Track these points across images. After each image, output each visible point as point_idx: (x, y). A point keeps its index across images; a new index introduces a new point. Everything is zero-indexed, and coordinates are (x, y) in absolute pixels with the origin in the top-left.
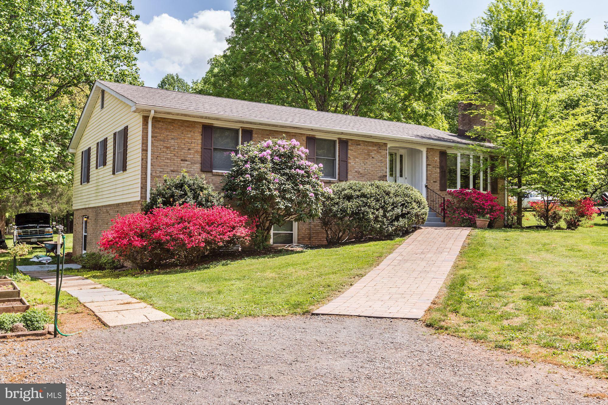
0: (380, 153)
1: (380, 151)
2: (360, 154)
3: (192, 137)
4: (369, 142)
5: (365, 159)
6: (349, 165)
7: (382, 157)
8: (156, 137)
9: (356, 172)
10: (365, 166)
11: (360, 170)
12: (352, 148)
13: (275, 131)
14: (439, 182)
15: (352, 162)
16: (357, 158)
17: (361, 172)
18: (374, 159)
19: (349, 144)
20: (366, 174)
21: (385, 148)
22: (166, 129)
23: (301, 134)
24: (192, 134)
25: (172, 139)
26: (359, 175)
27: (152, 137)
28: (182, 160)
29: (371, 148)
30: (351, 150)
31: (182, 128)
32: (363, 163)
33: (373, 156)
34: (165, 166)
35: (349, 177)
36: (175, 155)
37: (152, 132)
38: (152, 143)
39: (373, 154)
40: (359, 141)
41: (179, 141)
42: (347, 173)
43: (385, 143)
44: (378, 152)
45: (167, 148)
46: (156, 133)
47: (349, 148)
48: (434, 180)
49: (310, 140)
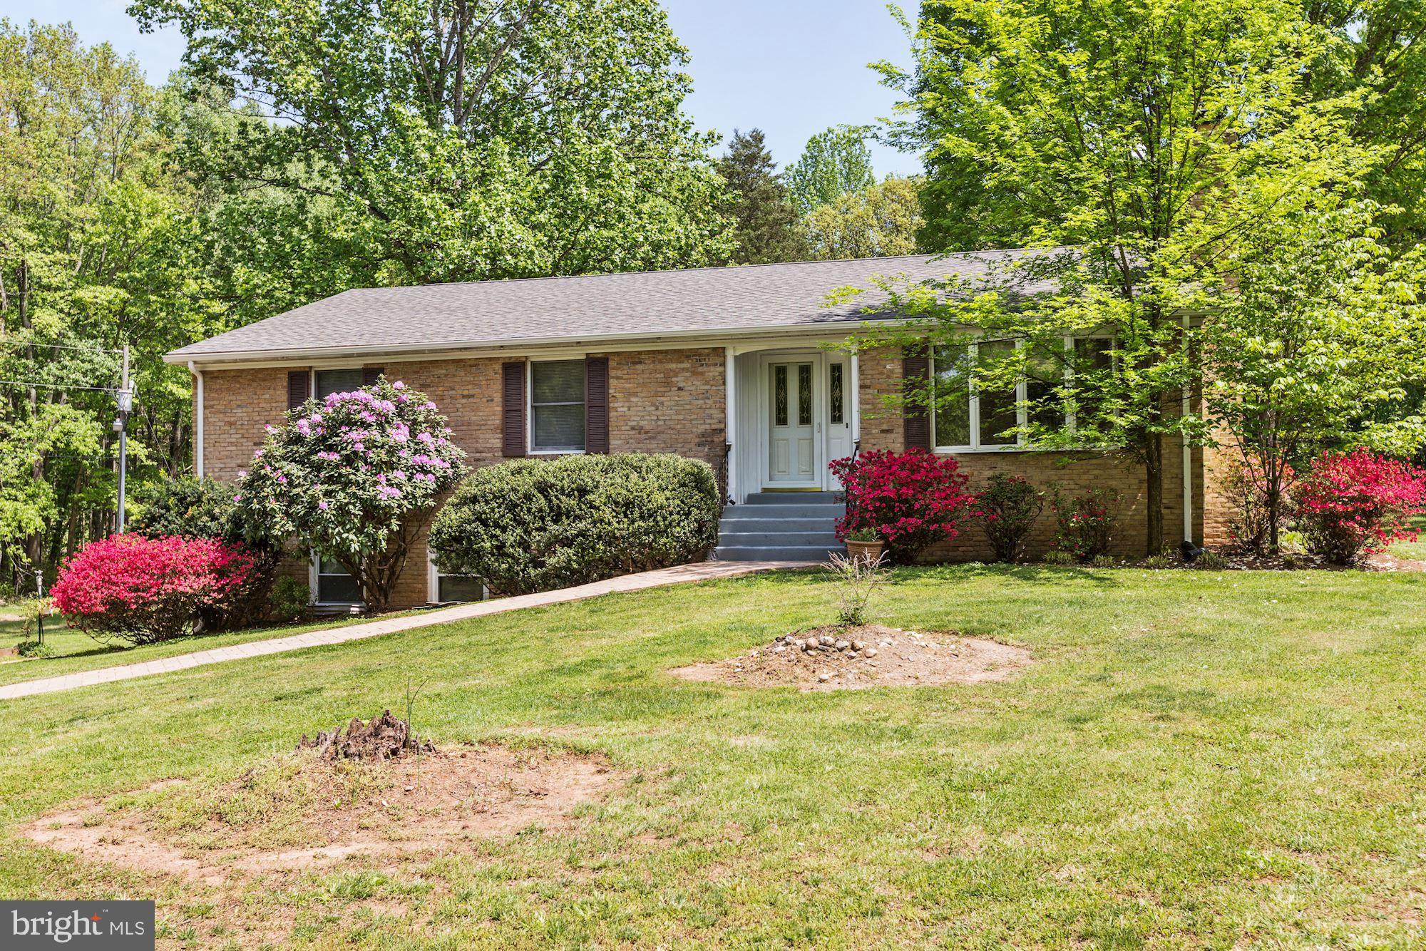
0: (702, 374)
1: (700, 369)
2: (643, 385)
3: (272, 399)
4: (666, 352)
5: (656, 394)
6: (612, 414)
7: (707, 383)
8: (212, 407)
9: (633, 428)
10: (659, 413)
11: (642, 423)
12: (619, 373)
13: (431, 362)
14: (901, 430)
15: (619, 407)
16: (635, 394)
17: (648, 428)
18: (682, 393)
19: (612, 364)
20: (659, 433)
21: (720, 360)
22: (228, 390)
23: (490, 359)
24: (272, 392)
25: (239, 406)
26: (643, 436)
27: (205, 407)
28: (255, 444)
29: (673, 366)
30: (618, 378)
31: (255, 384)
32: (653, 405)
33: (681, 385)
34: (227, 457)
35: (614, 442)
36: (243, 437)
37: (205, 399)
38: (205, 418)
39: (679, 380)
40: (639, 353)
41: (250, 410)
42: (607, 434)
43: (714, 349)
44: (695, 373)
45: (231, 424)
46: (213, 399)
47: (612, 373)
48: (885, 427)
49: (513, 370)
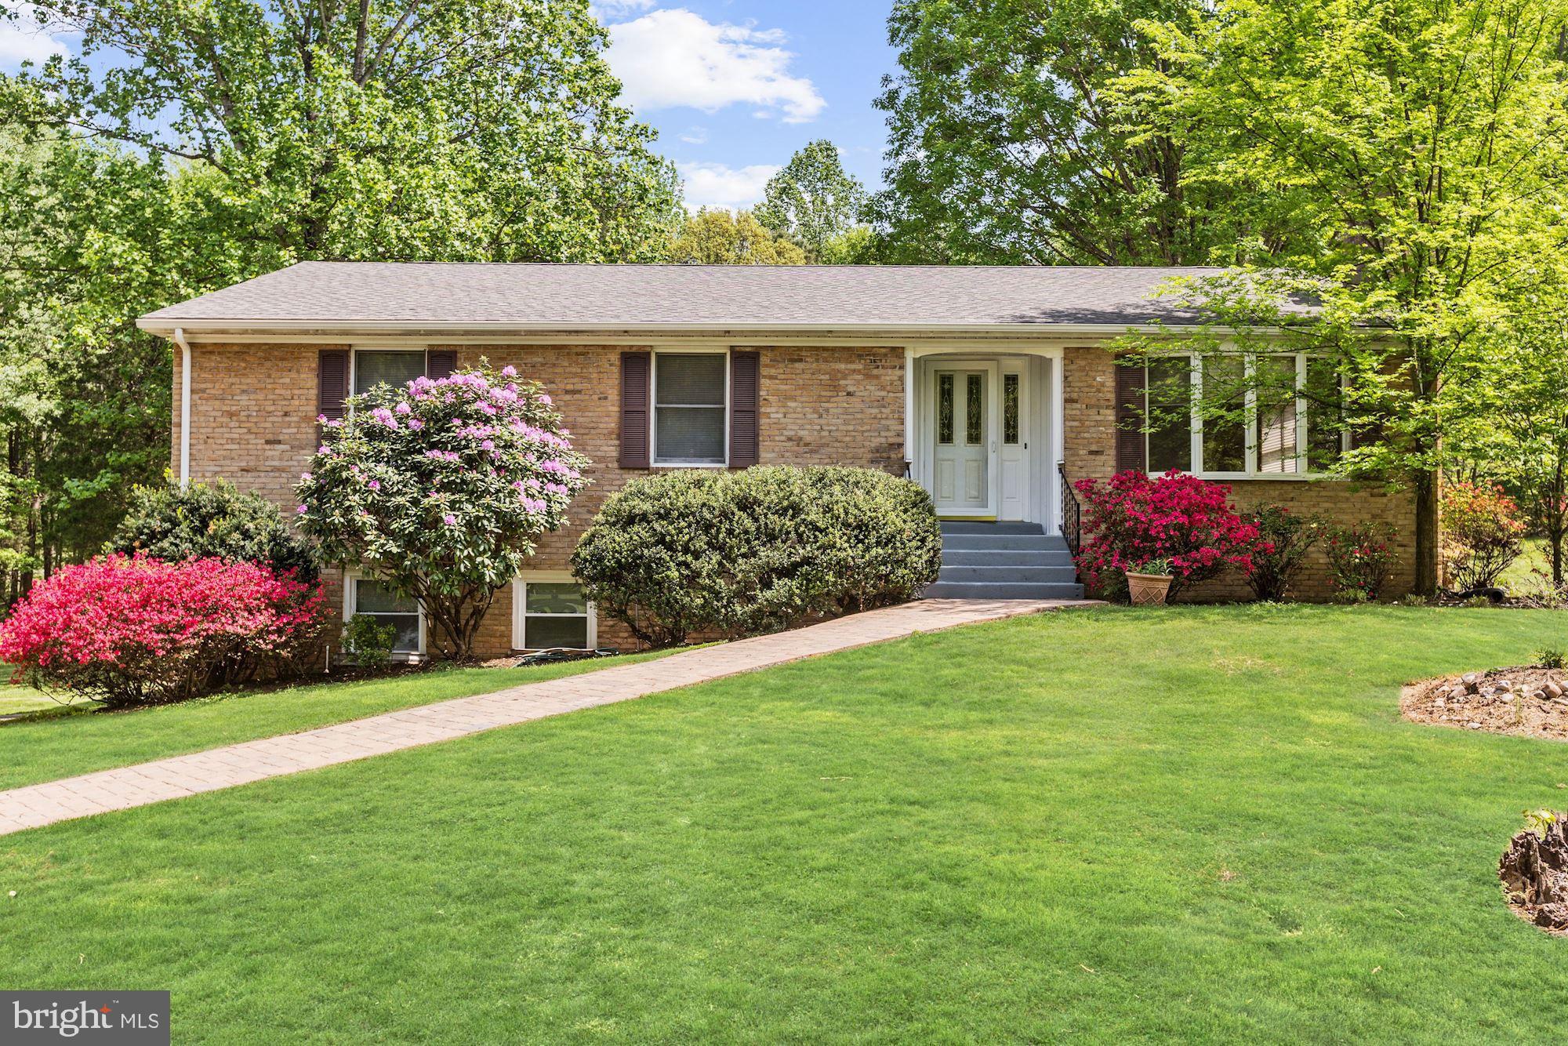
0: (877, 377)
1: (875, 372)
2: (803, 387)
3: (294, 384)
4: (833, 349)
5: (820, 399)
6: (763, 421)
7: (883, 388)
8: (203, 391)
9: (790, 439)
10: (822, 421)
11: (802, 433)
12: (773, 372)
13: (523, 347)
14: (1113, 452)
15: (771, 414)
16: (793, 398)
17: (808, 439)
18: (851, 399)
19: (764, 360)
20: (823, 445)
21: (897, 363)
22: (229, 370)
23: (604, 347)
24: (293, 375)
25: (244, 391)
26: (802, 449)
27: (192, 391)
28: (268, 442)
29: (842, 366)
30: (771, 378)
31: (268, 364)
32: (815, 411)
33: (851, 389)
34: (225, 458)
35: (764, 455)
36: (249, 432)
37: (193, 380)
38: (193, 406)
39: (849, 384)
40: (800, 348)
41: (261, 396)
42: (756, 444)
43: (893, 349)
44: (868, 376)
45: (231, 415)
46: (205, 381)
47: (764, 371)
48: (1094, 448)
49: (634, 361)
